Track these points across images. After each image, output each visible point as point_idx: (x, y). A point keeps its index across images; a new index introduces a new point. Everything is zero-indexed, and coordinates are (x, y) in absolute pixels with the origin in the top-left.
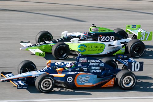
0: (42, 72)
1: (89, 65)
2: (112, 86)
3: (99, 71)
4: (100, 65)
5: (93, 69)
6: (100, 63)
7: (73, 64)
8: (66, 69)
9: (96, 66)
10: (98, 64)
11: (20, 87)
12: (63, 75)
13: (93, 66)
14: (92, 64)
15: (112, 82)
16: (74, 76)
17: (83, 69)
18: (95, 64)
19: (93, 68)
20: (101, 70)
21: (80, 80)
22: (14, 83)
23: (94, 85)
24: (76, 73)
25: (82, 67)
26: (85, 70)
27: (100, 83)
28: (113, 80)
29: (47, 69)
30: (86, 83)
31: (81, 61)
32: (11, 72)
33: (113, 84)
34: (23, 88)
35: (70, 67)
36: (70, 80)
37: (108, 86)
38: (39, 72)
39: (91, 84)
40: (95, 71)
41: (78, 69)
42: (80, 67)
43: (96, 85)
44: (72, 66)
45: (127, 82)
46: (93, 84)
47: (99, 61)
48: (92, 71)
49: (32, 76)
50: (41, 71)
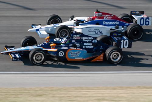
0: (39, 46)
1: (82, 41)
2: (102, 60)
3: (91, 47)
4: (93, 41)
5: (85, 46)
6: (93, 40)
7: (67, 40)
8: (61, 44)
9: (89, 42)
10: (91, 40)
11: (15, 60)
12: (55, 50)
13: (86, 42)
14: (85, 40)
15: (101, 57)
16: (65, 51)
17: (76, 44)
18: (88, 41)
19: (85, 44)
20: (93, 47)
21: (71, 55)
22: (11, 55)
23: (85, 59)
24: (68, 48)
25: (76, 43)
26: (77, 46)
27: (91, 57)
28: (102, 55)
29: (43, 44)
30: (76, 57)
31: (75, 38)
32: (14, 47)
33: (102, 58)
34: (18, 60)
35: (64, 43)
36: (61, 54)
37: (98, 60)
38: (36, 46)
39: (81, 58)
40: (87, 47)
41: (71, 45)
42: (73, 43)
43: (86, 59)
44: (67, 42)
45: (115, 57)
46: (83, 59)
47: (92, 38)
48: (84, 47)
49: (29, 50)
50: (37, 46)
